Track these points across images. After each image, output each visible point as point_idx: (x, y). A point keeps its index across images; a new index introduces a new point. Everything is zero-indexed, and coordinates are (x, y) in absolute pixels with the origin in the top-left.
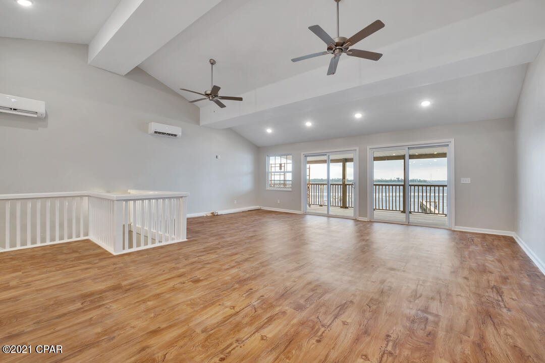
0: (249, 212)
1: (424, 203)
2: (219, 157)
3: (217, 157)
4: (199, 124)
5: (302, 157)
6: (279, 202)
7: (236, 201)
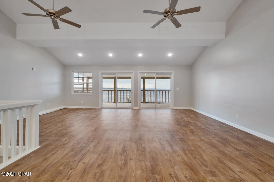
0: (60, 111)
1: (129, 98)
2: (35, 69)
3: (33, 69)
4: (16, 38)
5: (100, 74)
6: (82, 102)
7: (48, 104)
